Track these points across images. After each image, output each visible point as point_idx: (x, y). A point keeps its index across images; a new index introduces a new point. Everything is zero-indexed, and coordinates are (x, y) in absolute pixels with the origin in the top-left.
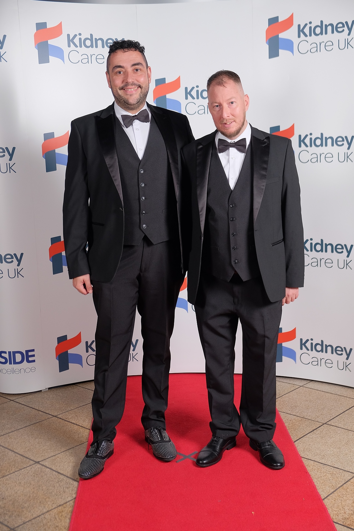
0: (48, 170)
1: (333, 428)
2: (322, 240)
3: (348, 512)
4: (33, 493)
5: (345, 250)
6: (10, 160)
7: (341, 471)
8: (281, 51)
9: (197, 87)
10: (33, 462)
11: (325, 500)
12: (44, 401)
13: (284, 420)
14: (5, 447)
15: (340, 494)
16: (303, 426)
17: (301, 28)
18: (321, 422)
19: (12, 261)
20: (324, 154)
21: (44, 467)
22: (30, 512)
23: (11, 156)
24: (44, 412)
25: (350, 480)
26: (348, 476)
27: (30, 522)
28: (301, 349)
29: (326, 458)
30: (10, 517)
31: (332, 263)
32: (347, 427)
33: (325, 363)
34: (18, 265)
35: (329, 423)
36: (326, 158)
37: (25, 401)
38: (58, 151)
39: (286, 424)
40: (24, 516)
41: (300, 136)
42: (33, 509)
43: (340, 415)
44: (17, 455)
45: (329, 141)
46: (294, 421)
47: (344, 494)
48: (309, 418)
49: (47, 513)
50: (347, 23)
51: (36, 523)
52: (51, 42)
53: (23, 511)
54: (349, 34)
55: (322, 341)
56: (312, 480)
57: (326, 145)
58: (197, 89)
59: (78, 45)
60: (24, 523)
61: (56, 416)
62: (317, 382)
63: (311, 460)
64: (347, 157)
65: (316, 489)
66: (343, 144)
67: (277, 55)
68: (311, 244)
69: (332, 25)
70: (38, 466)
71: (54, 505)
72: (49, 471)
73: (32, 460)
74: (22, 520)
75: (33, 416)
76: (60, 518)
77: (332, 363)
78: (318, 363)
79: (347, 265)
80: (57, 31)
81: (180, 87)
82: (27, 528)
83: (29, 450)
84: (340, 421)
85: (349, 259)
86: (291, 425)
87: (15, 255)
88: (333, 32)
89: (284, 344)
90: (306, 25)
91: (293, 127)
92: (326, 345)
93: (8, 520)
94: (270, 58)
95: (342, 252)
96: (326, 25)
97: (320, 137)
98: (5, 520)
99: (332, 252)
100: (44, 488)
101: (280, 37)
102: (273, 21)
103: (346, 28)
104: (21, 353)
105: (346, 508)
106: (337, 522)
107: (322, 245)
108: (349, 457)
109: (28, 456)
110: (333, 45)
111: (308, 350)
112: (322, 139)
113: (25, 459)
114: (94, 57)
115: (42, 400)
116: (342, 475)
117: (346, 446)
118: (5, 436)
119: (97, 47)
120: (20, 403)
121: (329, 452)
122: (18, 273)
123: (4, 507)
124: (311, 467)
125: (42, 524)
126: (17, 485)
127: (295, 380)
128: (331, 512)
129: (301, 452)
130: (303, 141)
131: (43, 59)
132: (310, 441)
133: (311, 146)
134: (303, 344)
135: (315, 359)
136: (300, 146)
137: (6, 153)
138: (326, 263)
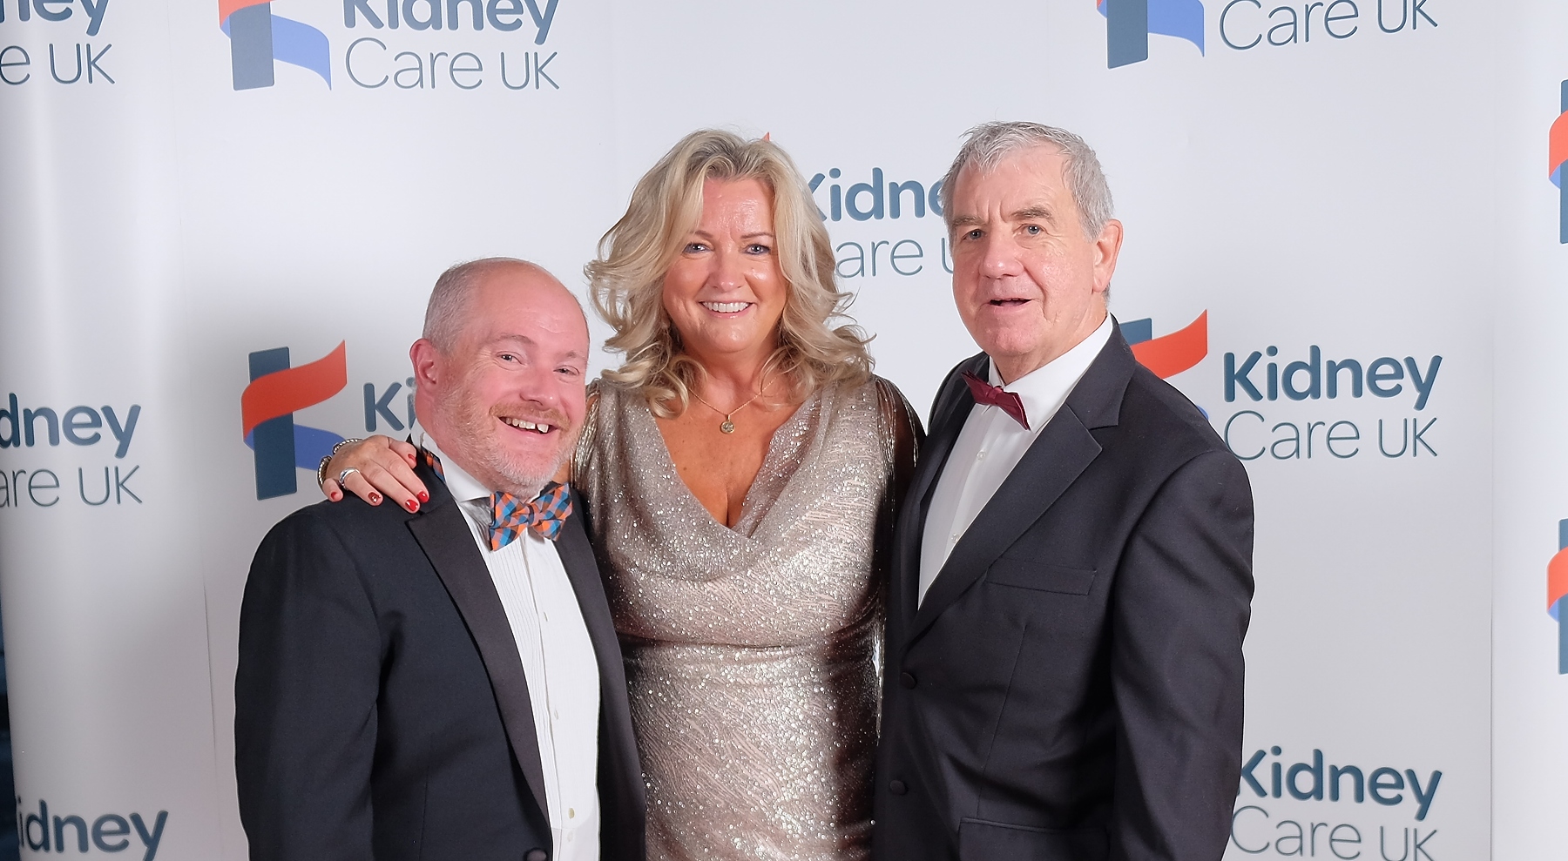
0: (263, 493)
2: (1318, 755)
5: (1408, 792)
6: (121, 453)
8: (1155, 40)
9: (835, 173)
19: (125, 844)
20: (1324, 424)
23: (124, 437)
31: (1359, 841)
36: (1330, 443)
38: (302, 418)
41: (1230, 358)
45: (1345, 376)
52: (280, 8)
57: (1332, 393)
58: (836, 181)
59: (384, 19)
64: (1416, 437)
66: (1397, 389)
67: (1140, 54)
68: (1276, 767)
79: (1418, 852)
85: (1424, 828)
87: (135, 818)
91: (1202, 323)
94: (1111, 66)
97: (1308, 363)
99: (1360, 797)
107: (1317, 771)
110: (1357, 14)
112: (1314, 369)
114: (443, 65)
119: (454, 24)
130: (1243, 377)
131: (251, 71)
133: (1273, 395)
136: (1230, 396)
137: (106, 430)
138: (1334, 843)
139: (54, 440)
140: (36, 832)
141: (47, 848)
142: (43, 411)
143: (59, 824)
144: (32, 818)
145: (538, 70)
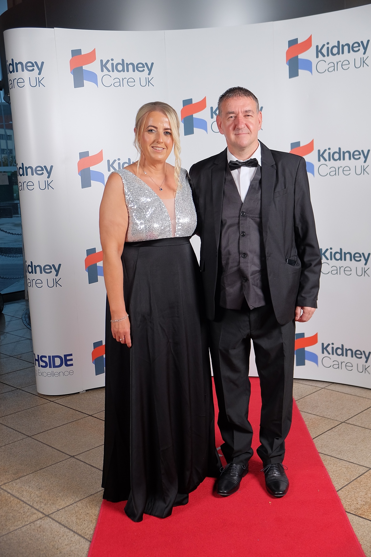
0: (83, 187)
1: (351, 427)
2: (341, 249)
3: (360, 503)
4: (67, 483)
5: (362, 258)
6: (49, 177)
7: (356, 465)
8: (300, 71)
10: (68, 456)
11: (339, 491)
12: (81, 402)
13: (304, 419)
14: (43, 443)
15: (353, 486)
16: (323, 424)
17: (319, 49)
18: (340, 420)
19: (51, 272)
20: (342, 167)
21: (78, 461)
22: (64, 500)
23: (49, 173)
24: (80, 412)
25: (364, 473)
26: (362, 470)
27: (63, 509)
28: (323, 353)
29: (343, 454)
30: (45, 505)
31: (351, 270)
32: (364, 425)
33: (346, 366)
34: (57, 275)
35: (348, 422)
36: (344, 172)
37: (64, 402)
38: (92, 168)
39: (306, 423)
40: (58, 504)
41: (319, 151)
42: (66, 498)
43: (359, 415)
44: (55, 450)
45: (347, 155)
46: (314, 420)
47: (358, 486)
48: (329, 417)
49: (80, 502)
50: (362, 42)
51: (69, 510)
52: (85, 67)
53: (58, 500)
54: (364, 53)
55: (342, 346)
56: (328, 473)
57: (344, 159)
59: (111, 70)
60: (58, 510)
61: (91, 416)
62: (338, 384)
63: (328, 455)
64: (364, 170)
65: (331, 482)
66: (360, 158)
67: (297, 75)
68: (331, 253)
69: (348, 45)
70: (73, 460)
71: (86, 494)
72: (83, 464)
73: (68, 454)
74: (56, 508)
75: (70, 415)
76: (91, 506)
77: (352, 366)
78: (339, 366)
79: (365, 273)
80: (91, 57)
81: (206, 107)
82: (61, 514)
83: (65, 445)
84: (357, 420)
85: (367, 267)
86: (311, 423)
87: (53, 265)
88: (349, 52)
89: (307, 349)
90: (324, 45)
91: (312, 142)
92: (346, 349)
93: (43, 508)
94: (290, 77)
95: (360, 260)
96: (342, 45)
97: (338, 152)
98: (41, 507)
99: (351, 260)
100: (77, 479)
101: (299, 58)
102: (293, 43)
103: (361, 48)
104: (60, 357)
105: (359, 499)
106: (350, 512)
108: (365, 453)
109: (64, 451)
110: (349, 64)
111: (329, 354)
112: (339, 153)
113: (61, 453)
114: (125, 81)
115: (79, 401)
116: (357, 469)
117: (362, 442)
118: (44, 432)
119: (128, 71)
120: (59, 404)
121: (345, 448)
122: (56, 283)
123: (40, 496)
124: (328, 461)
125: (74, 512)
126: (53, 477)
127: (318, 383)
128: (344, 503)
129: (319, 448)
130: (322, 155)
131: (78, 83)
132: (328, 438)
133: (330, 160)
134: (324, 348)
135: (337, 363)
136: (319, 160)
137: (45, 171)
138: (345, 271)
139: (33, 174)
140: (30, 269)
141: (33, 273)
142: (30, 167)
143: (35, 267)
144: (29, 266)
145: (149, 82)
